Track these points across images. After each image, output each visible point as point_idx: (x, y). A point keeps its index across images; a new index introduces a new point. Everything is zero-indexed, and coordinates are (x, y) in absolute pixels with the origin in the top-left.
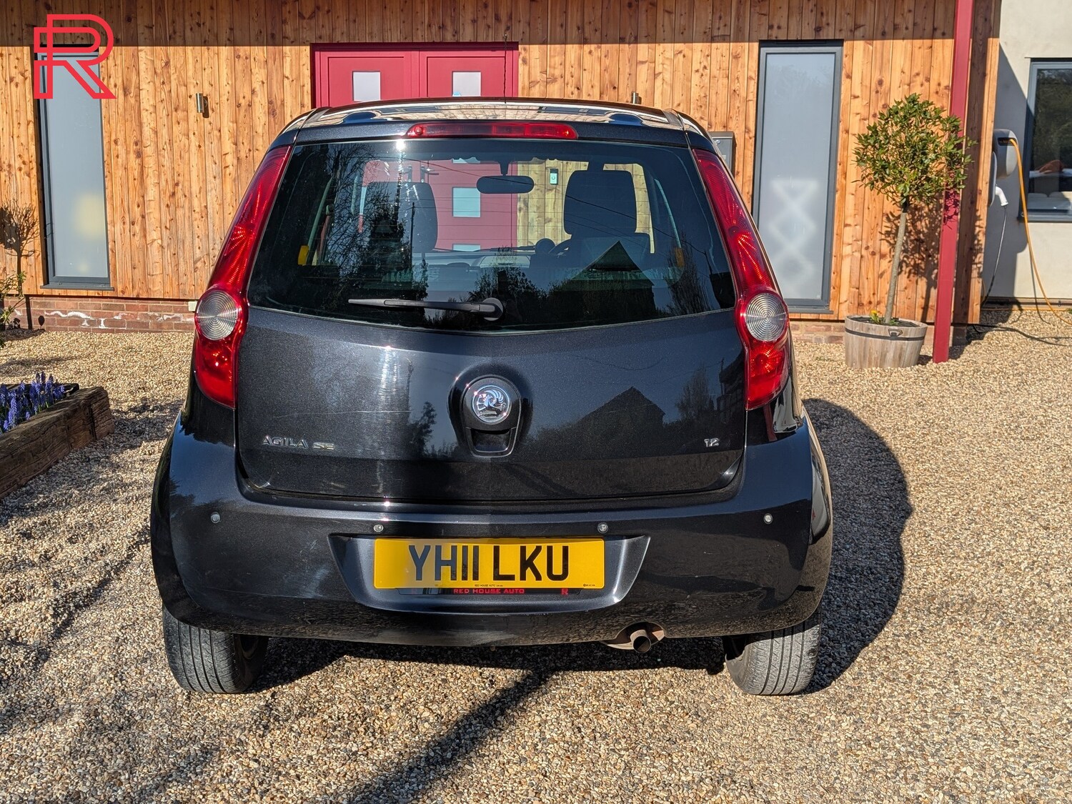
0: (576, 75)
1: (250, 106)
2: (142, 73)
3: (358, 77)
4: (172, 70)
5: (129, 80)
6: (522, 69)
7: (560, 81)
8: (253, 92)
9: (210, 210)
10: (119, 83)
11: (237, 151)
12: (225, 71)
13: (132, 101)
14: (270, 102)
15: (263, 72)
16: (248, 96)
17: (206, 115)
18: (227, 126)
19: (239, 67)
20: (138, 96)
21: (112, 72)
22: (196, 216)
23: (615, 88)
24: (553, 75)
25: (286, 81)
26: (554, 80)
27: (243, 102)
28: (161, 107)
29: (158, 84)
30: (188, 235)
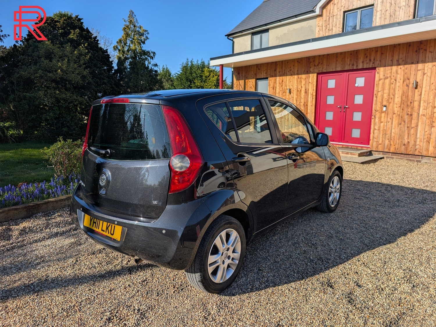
0: (395, 76)
1: (301, 91)
2: (277, 84)
3: (329, 81)
4: (283, 83)
5: (274, 86)
6: (377, 75)
7: (389, 78)
8: (302, 87)
9: (289, 119)
10: (272, 87)
11: (297, 103)
12: (295, 82)
13: (274, 91)
14: (306, 90)
15: (304, 81)
16: (300, 88)
17: (290, 94)
18: (295, 96)
19: (299, 81)
20: (276, 90)
21: (271, 84)
22: (286, 120)
23: (408, 79)
24: (387, 76)
25: (310, 84)
26: (387, 78)
27: (299, 90)
28: (280, 92)
29: (280, 86)
30: (284, 125)
